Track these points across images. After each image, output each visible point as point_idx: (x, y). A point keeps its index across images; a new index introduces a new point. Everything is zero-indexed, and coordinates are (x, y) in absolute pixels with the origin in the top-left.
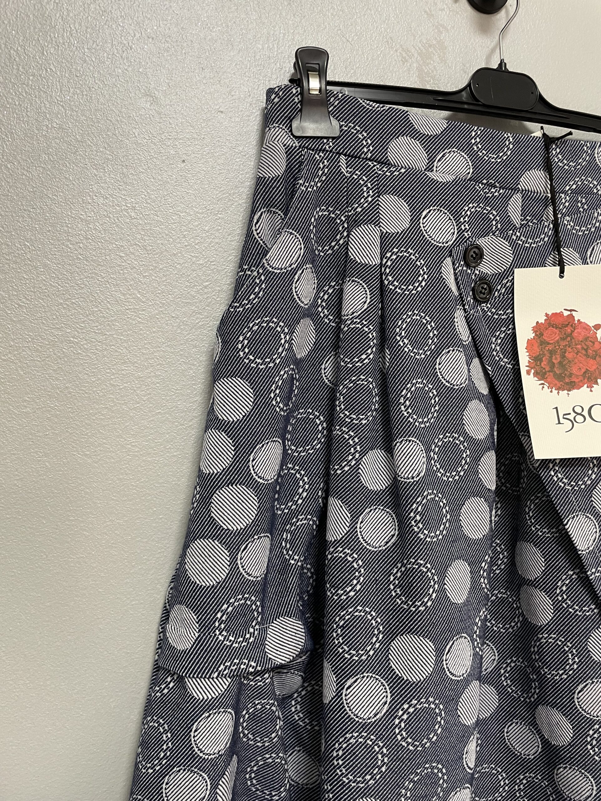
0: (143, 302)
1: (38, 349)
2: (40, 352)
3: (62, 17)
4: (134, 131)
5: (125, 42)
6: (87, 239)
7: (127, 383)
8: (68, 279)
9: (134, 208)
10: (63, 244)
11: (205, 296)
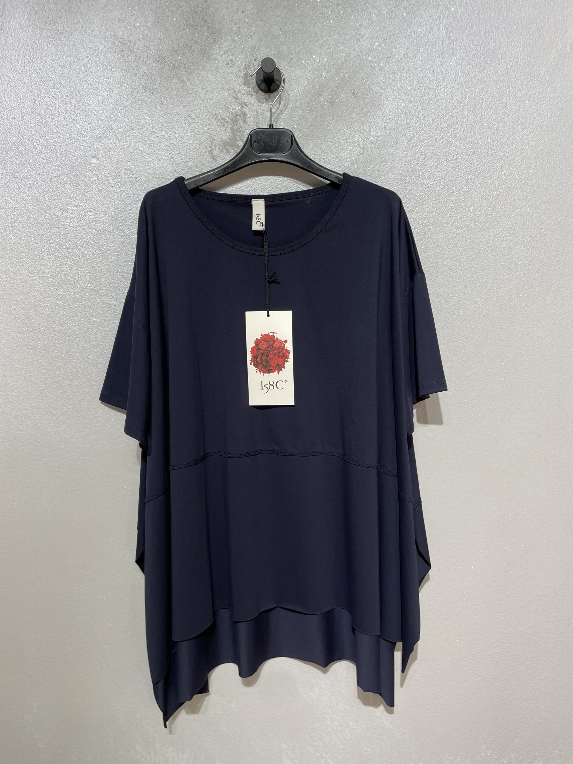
0: (96, 255)
1: (51, 277)
2: (52, 279)
3: (55, 125)
4: (89, 174)
5: (84, 133)
6: (70, 226)
7: (90, 293)
8: (62, 245)
9: (90, 211)
10: (60, 229)
11: (125, 251)
